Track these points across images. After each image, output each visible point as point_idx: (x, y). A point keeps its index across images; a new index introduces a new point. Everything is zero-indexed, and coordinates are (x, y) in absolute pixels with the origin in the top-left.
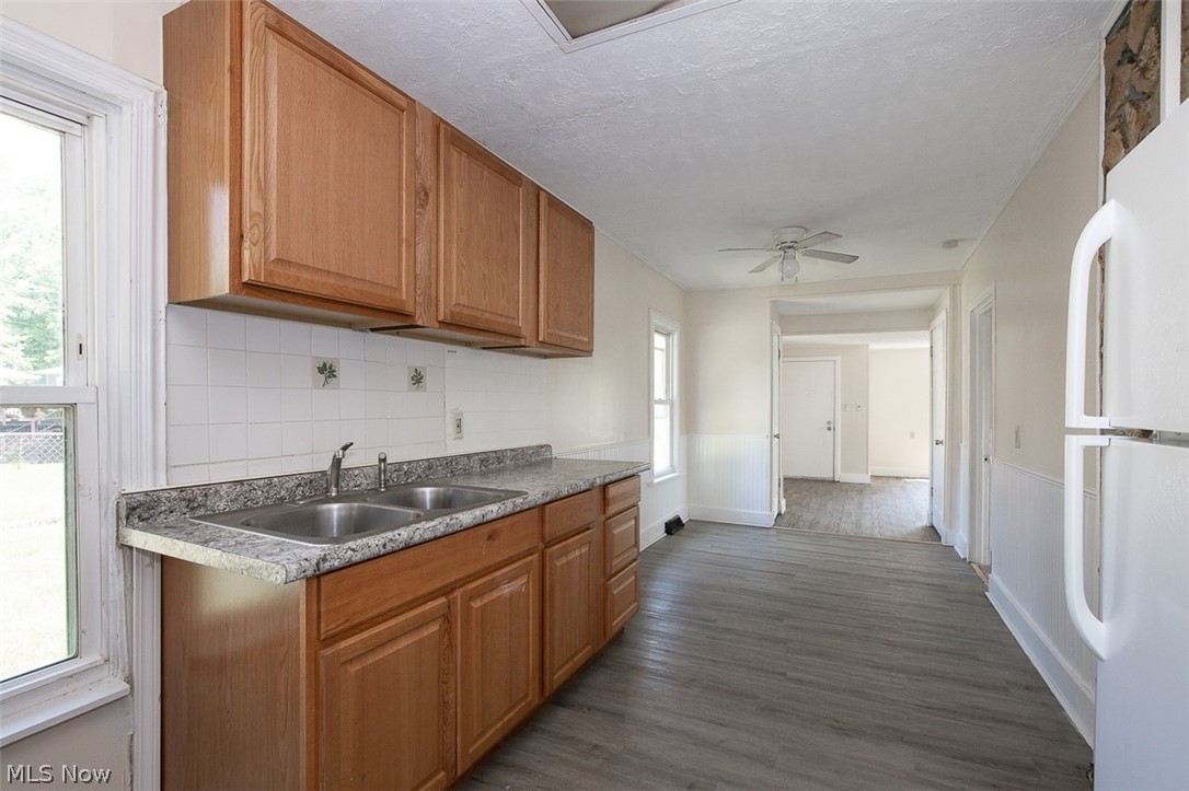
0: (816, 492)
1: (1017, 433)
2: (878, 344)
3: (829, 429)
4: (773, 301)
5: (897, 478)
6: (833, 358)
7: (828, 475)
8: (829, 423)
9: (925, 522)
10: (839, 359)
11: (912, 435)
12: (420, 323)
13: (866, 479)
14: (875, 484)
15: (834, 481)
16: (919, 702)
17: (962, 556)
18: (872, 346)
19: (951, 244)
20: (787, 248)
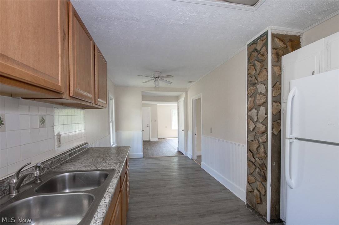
0: (147, 145)
1: (211, 129)
2: (159, 104)
3: (148, 127)
4: (142, 91)
5: (163, 138)
6: (149, 107)
7: (148, 139)
8: (148, 125)
9: (177, 150)
10: (150, 108)
11: (166, 127)
12: (64, 97)
13: (157, 140)
14: (160, 140)
15: (149, 141)
16: (210, 201)
17: (191, 158)
18: (158, 104)
19: (190, 82)
20: (157, 78)
